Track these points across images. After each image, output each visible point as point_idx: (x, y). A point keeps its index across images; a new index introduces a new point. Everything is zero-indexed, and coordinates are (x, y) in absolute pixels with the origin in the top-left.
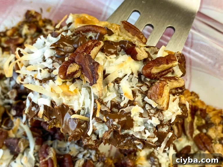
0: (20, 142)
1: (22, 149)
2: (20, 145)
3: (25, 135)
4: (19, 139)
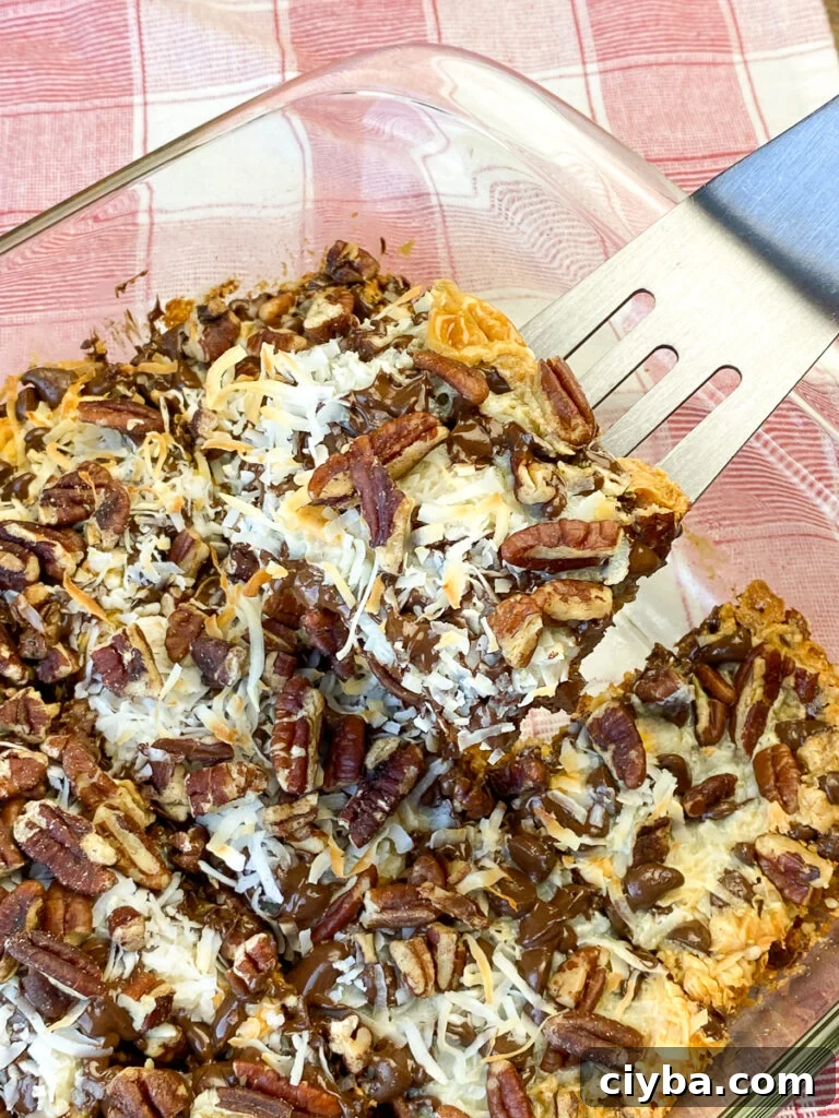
0: (230, 655)
1: (234, 675)
2: (230, 664)
3: (246, 638)
4: (230, 646)
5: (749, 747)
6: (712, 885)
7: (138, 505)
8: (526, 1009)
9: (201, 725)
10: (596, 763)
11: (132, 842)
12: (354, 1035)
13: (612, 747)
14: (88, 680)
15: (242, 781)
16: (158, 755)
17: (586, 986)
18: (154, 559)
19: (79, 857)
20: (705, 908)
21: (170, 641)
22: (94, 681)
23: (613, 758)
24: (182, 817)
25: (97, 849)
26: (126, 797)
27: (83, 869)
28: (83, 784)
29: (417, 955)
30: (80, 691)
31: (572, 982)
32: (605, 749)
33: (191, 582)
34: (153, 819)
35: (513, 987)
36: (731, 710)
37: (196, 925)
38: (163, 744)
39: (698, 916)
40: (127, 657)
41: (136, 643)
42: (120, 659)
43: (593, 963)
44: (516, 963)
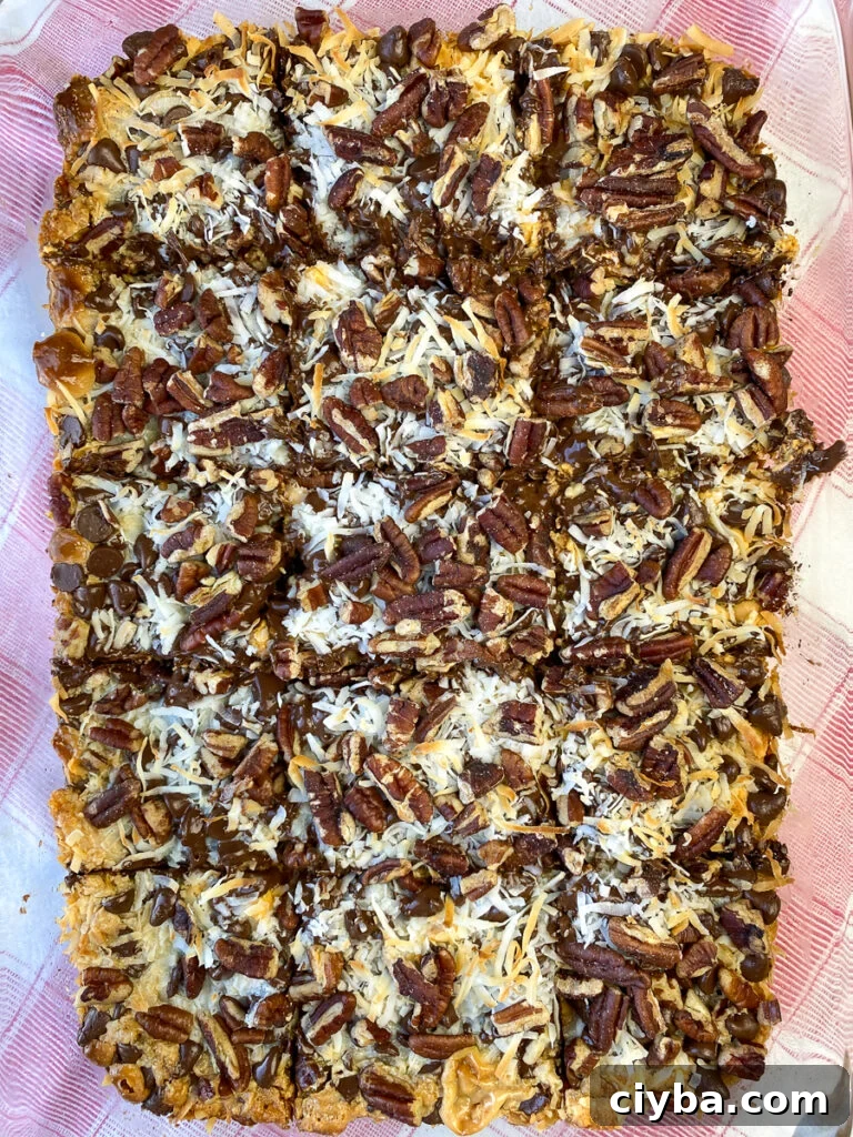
5: (200, 1023)
6: (136, 935)
7: (624, 802)
8: (164, 781)
9: (448, 737)
10: (255, 935)
11: (404, 647)
12: (206, 684)
13: (248, 952)
14: (532, 692)
15: (393, 738)
16: (446, 697)
17: (145, 822)
18: (577, 785)
19: (412, 614)
20: (129, 922)
21: (516, 758)
22: (529, 695)
23: (242, 947)
24: (402, 687)
25: (409, 627)
26: (438, 664)
27: (403, 611)
28: (460, 646)
29: (225, 749)
30: (528, 682)
31: (154, 817)
32: (252, 947)
33: (554, 797)
34: (418, 668)
35: (177, 784)
36: (229, 1032)
37: (335, 648)
38: (451, 703)
39: (128, 914)
40: (518, 726)
41: (523, 736)
42: (520, 721)
43: (154, 835)
44: (187, 796)
